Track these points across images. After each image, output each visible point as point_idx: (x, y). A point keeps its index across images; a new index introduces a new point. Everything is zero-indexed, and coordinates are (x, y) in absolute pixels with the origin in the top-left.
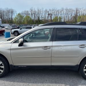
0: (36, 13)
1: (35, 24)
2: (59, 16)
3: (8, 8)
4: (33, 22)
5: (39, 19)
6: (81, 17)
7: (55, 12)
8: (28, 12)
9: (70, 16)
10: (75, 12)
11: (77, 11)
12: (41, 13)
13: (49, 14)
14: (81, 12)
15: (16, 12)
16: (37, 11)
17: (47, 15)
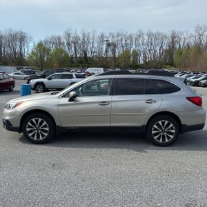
0: (80, 42)
1: (78, 66)
2: (132, 49)
3: (14, 30)
4: (72, 62)
5: (86, 54)
6: (181, 53)
7: (124, 40)
8: (59, 38)
9: (158, 49)
10: (171, 40)
11: (173, 37)
12: (91, 41)
13: (109, 45)
14: (183, 40)
15: (31, 38)
16: (81, 38)
17: (104, 47)
